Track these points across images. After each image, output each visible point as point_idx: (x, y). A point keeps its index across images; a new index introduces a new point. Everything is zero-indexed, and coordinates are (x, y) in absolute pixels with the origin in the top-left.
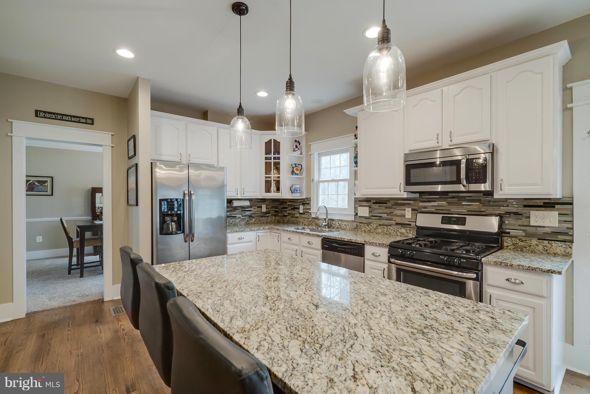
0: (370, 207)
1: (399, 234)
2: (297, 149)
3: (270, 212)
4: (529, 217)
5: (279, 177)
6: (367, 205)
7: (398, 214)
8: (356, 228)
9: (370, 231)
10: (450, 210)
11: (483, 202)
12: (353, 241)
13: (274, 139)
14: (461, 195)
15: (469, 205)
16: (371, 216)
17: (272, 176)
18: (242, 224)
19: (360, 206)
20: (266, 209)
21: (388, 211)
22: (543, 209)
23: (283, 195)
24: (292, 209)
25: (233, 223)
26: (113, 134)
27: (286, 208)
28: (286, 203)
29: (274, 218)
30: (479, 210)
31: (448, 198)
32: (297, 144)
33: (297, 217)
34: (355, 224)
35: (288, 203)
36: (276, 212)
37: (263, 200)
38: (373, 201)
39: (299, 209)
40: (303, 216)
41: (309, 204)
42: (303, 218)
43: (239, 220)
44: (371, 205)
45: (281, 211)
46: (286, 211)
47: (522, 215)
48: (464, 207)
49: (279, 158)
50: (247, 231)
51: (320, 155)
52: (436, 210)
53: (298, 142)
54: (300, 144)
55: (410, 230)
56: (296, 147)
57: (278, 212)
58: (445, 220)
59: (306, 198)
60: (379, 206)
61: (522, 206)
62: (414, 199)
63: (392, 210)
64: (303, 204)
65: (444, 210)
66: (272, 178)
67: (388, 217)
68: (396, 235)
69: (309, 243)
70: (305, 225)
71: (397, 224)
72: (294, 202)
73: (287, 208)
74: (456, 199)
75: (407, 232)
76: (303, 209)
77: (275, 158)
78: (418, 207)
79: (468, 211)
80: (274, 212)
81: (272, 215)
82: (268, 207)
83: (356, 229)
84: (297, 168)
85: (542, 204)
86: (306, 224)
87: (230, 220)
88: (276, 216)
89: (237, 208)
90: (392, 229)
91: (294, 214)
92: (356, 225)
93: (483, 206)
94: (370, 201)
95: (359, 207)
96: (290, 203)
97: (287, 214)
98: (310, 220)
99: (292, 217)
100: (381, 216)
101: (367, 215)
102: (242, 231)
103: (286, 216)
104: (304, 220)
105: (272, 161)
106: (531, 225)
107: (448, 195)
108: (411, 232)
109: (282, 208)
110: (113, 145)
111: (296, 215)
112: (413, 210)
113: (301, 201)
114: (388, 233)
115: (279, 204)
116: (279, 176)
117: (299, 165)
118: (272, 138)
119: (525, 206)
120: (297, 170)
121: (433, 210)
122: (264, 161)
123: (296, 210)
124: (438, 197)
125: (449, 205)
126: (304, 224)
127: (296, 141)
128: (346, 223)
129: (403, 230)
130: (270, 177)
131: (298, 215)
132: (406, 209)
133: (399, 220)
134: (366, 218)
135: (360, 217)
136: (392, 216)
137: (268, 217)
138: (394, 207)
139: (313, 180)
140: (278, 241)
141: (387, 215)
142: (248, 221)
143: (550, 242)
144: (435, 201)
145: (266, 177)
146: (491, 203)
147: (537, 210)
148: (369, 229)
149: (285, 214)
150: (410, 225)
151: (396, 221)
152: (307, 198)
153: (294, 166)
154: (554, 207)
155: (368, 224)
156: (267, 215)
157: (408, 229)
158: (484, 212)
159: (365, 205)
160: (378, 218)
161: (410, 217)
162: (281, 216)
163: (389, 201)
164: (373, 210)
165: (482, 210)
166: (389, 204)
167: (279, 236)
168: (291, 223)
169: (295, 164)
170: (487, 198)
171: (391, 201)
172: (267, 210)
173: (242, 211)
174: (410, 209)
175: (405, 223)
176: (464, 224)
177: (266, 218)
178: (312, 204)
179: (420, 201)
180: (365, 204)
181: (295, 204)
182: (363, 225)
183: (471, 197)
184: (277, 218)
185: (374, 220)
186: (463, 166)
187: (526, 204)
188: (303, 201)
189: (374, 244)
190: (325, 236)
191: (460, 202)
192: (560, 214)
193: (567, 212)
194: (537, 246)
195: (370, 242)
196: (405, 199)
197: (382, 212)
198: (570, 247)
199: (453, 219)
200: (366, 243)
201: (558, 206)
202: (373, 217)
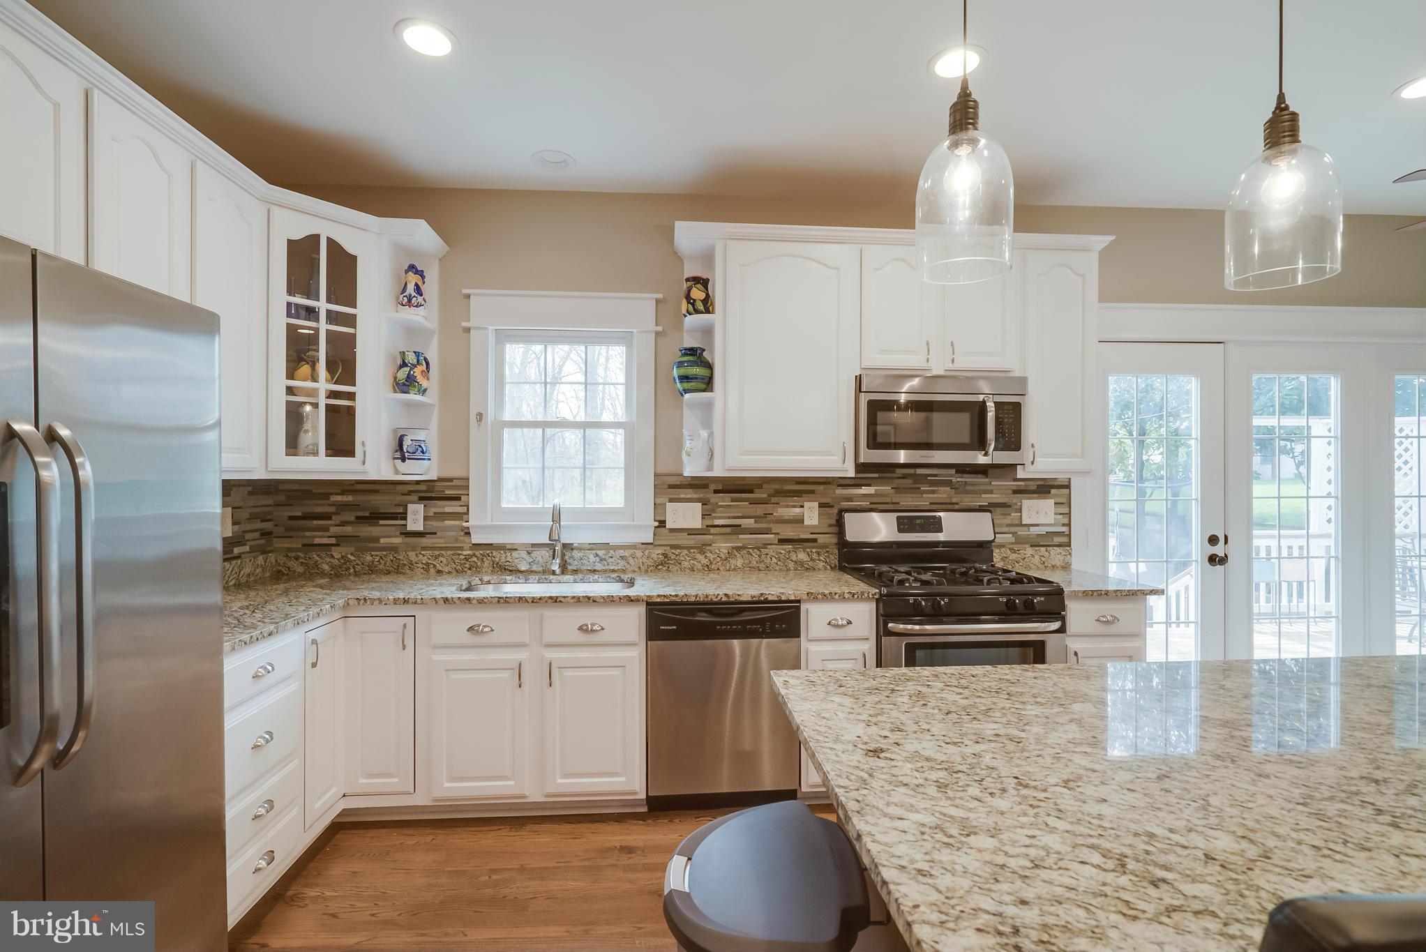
0: (705, 503)
1: (791, 565)
2: (420, 299)
3: (248, 536)
4: (1020, 511)
5: (350, 396)
6: (695, 496)
7: (786, 518)
8: (662, 564)
9: (708, 568)
10: (898, 503)
11: (957, 486)
12: (770, 598)
13: (328, 238)
14: (919, 471)
15: (934, 492)
16: (707, 526)
17: (320, 385)
19: (671, 500)
20: (233, 524)
21: (760, 510)
22: (1036, 495)
23: (368, 466)
24: (358, 518)
27: (327, 517)
28: (326, 496)
29: (258, 559)
30: (948, 501)
31: (895, 478)
32: (419, 281)
33: (394, 549)
34: (659, 552)
35: (337, 498)
36: (265, 534)
38: (713, 487)
39: (405, 518)
40: (426, 541)
41: (458, 498)
42: (424, 548)
44: (708, 496)
45: (289, 530)
46: (326, 529)
47: (1010, 506)
48: (924, 495)
49: (351, 321)
50: (283, 632)
51: (503, 337)
52: (871, 503)
53: (422, 275)
55: (818, 553)
56: (418, 290)
57: (271, 533)
58: (904, 525)
59: (441, 480)
60: (732, 500)
61: (1011, 492)
62: (824, 480)
63: (768, 508)
64: (426, 500)
65: (887, 503)
66: (323, 394)
67: (757, 526)
68: (784, 568)
69: (583, 629)
70: (439, 572)
71: (782, 541)
72: (375, 492)
73: (330, 518)
74: (910, 481)
75: (812, 559)
76: (426, 518)
77: (333, 317)
78: (833, 498)
79: (931, 504)
80: (257, 535)
81: (253, 550)
82: (239, 515)
84: (423, 368)
85: (1035, 488)
86: (446, 569)
88: (265, 551)
90: (774, 554)
91: (374, 539)
92: (663, 554)
93: (956, 493)
94: (705, 486)
95: (668, 504)
96: (348, 498)
97: (332, 541)
98: (465, 553)
99: (363, 550)
100: (740, 526)
101: (697, 523)
102: (270, 635)
103: (326, 547)
104: (437, 557)
105: (323, 326)
106: (1023, 523)
107: (894, 472)
108: (821, 558)
109: (291, 518)
111: (382, 541)
112: (821, 506)
113: (411, 488)
114: (762, 566)
115: (277, 505)
116: (349, 389)
117: (424, 357)
118: (326, 231)
119: (1015, 492)
120: (425, 375)
121: (865, 504)
123: (381, 522)
124: (877, 475)
125: (896, 493)
126: (432, 571)
127: (412, 268)
128: (627, 553)
129: (802, 556)
130: (311, 393)
131: (398, 540)
132: (806, 504)
133: (789, 532)
134: (691, 532)
135: (672, 530)
136: (770, 522)
137: (240, 556)
138: (774, 500)
139: (480, 416)
140: (405, 647)
141: (756, 522)
143: (1049, 548)
144: (870, 485)
145: (291, 390)
146: (968, 488)
147: (1030, 499)
148: (705, 561)
149: (320, 541)
150: (815, 540)
151: (778, 534)
152: (446, 479)
153: (412, 359)
154: (1050, 492)
155: (702, 549)
156: (238, 551)
157: (814, 550)
158: (957, 504)
159: (689, 496)
160: (728, 530)
161: (815, 522)
162: (293, 549)
163: (760, 486)
164: (714, 511)
165: (954, 500)
166: (761, 495)
167: (405, 626)
168: (357, 573)
169: (417, 354)
170: (961, 477)
171: (764, 486)
172: (237, 527)
174: (816, 504)
175: (802, 536)
176: (940, 530)
177: (234, 562)
178: (474, 498)
179: (839, 486)
180: (690, 494)
181: (377, 499)
182: (685, 552)
183: (936, 475)
184: (272, 558)
185: (716, 537)
186: (991, 415)
187: (1015, 488)
188: (423, 487)
189: (837, 597)
190: (664, 596)
191: (917, 486)
192: (1055, 503)
193: (1064, 500)
194: (1033, 556)
195: (827, 592)
196: (803, 480)
197: (740, 515)
198: (1070, 554)
199: (918, 521)
200: (812, 597)
201: (1053, 491)
202: (713, 530)
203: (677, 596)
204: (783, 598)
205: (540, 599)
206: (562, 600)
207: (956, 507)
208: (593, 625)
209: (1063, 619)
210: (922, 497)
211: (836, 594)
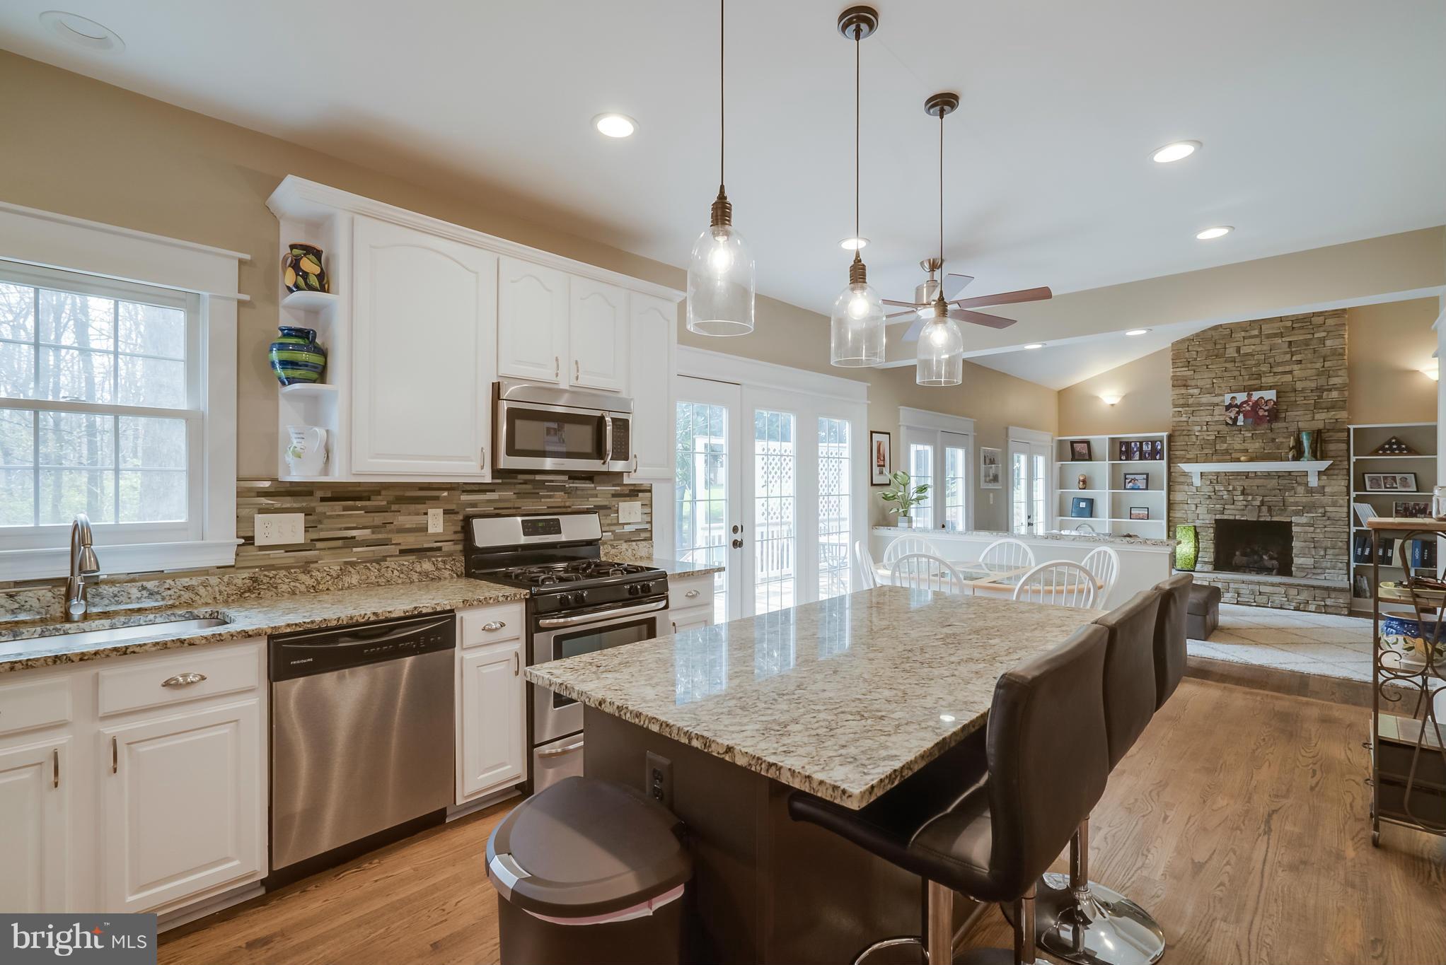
0: (308, 513)
1: (415, 577)
4: (617, 512)
6: (295, 505)
7: (408, 526)
8: (249, 591)
9: (315, 589)
10: (520, 508)
11: (569, 491)
12: (424, 611)
14: (538, 477)
15: (550, 497)
16: (312, 540)
19: (263, 511)
21: (378, 519)
22: (628, 498)
30: (562, 504)
31: (517, 483)
34: (246, 575)
38: (319, 494)
44: (313, 504)
47: (610, 508)
48: (543, 500)
52: (495, 509)
55: (444, 562)
58: (529, 529)
60: (345, 509)
61: (610, 496)
62: (449, 486)
63: (388, 517)
65: (510, 508)
67: (375, 536)
68: (408, 581)
69: (171, 684)
71: (403, 552)
74: (529, 487)
75: (438, 569)
78: (458, 504)
79: (548, 507)
83: (252, 591)
85: (627, 492)
90: (396, 567)
92: (251, 578)
93: (569, 498)
94: (311, 493)
95: (256, 515)
100: (353, 538)
101: (299, 537)
106: (620, 522)
107: (516, 478)
108: (447, 566)
112: (446, 512)
119: (614, 496)
121: (490, 509)
124: (500, 481)
128: (194, 582)
129: (427, 566)
132: (430, 511)
133: (410, 541)
134: (291, 548)
135: (262, 548)
136: (391, 531)
138: (394, 507)
141: (373, 533)
143: (639, 543)
144: (493, 491)
146: (579, 492)
147: (625, 501)
148: (311, 582)
150: (439, 549)
151: (400, 544)
154: (637, 495)
155: (306, 567)
157: (440, 559)
158: (569, 507)
159: (288, 505)
160: (340, 543)
161: (440, 529)
163: (378, 493)
164: (320, 522)
165: (567, 504)
166: (379, 502)
170: (573, 483)
171: (383, 493)
174: (441, 511)
175: (426, 546)
176: (559, 532)
179: (463, 491)
180: (288, 502)
182: (283, 573)
183: (552, 481)
185: (322, 553)
186: (609, 428)
187: (613, 492)
189: (491, 601)
190: (296, 625)
191: (537, 491)
192: (642, 505)
193: (648, 503)
194: (627, 550)
195: (482, 598)
196: (425, 485)
197: (355, 525)
198: (652, 546)
199: (540, 524)
200: (468, 604)
201: (640, 495)
202: (319, 545)
203: (312, 622)
204: (439, 609)
205: (96, 653)
206: (137, 650)
207: (569, 510)
208: (184, 676)
209: (667, 598)
210: (541, 502)
211: (490, 598)
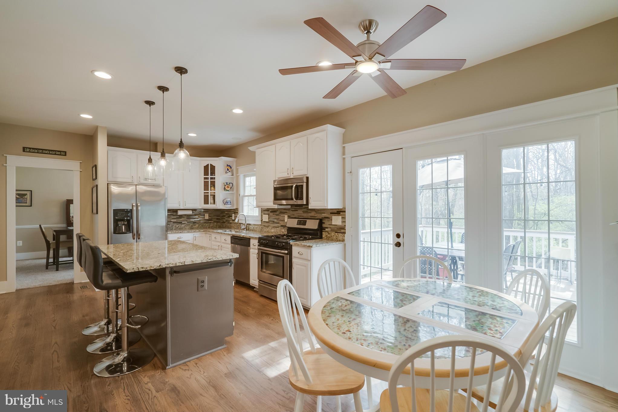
0: (269, 214)
2: (228, 171)
3: (213, 219)
4: (332, 220)
5: (215, 193)
6: (267, 213)
7: (282, 219)
9: (268, 232)
10: (301, 216)
12: (245, 237)
13: (210, 164)
17: (209, 191)
18: (187, 228)
19: (264, 214)
20: (209, 217)
21: (277, 217)
22: (337, 215)
23: (217, 206)
24: (228, 216)
25: (179, 227)
26: (81, 162)
27: (225, 216)
28: (224, 212)
29: (215, 224)
31: (303, 208)
32: (229, 168)
33: (231, 223)
34: (261, 227)
35: (226, 212)
36: (217, 219)
37: (206, 211)
38: (270, 211)
39: (232, 217)
40: (234, 222)
43: (184, 225)
45: (222, 218)
46: (225, 218)
47: (329, 218)
49: (214, 178)
50: (185, 233)
51: (245, 176)
53: (229, 166)
54: (231, 168)
56: (228, 170)
57: (220, 219)
58: (299, 223)
60: (273, 214)
61: (330, 213)
62: (289, 209)
63: (279, 217)
64: (234, 213)
66: (209, 193)
67: (277, 221)
69: (225, 239)
71: (281, 226)
72: (229, 211)
76: (234, 217)
77: (211, 178)
78: (290, 214)
80: (216, 219)
81: (214, 222)
82: (210, 215)
84: (228, 186)
85: (336, 212)
86: (236, 228)
87: (176, 225)
88: (217, 222)
89: (183, 216)
90: (278, 229)
91: (229, 221)
96: (227, 212)
97: (225, 221)
99: (228, 223)
100: (274, 221)
101: (267, 220)
102: (181, 232)
103: (224, 222)
104: (235, 225)
105: (209, 180)
106: (332, 224)
108: (285, 231)
109: (222, 216)
110: (81, 170)
111: (230, 221)
114: (276, 232)
116: (214, 191)
117: (230, 183)
118: (209, 163)
119: (331, 213)
120: (228, 187)
121: (295, 216)
122: (203, 180)
123: (230, 218)
125: (303, 213)
127: (228, 165)
128: (257, 227)
130: (208, 193)
132: (285, 216)
133: (282, 223)
134: (267, 222)
135: (264, 222)
136: (279, 220)
137: (211, 223)
138: (280, 214)
139: (241, 194)
140: (210, 240)
141: (277, 220)
142: (192, 226)
143: (339, 234)
144: (297, 211)
145: (205, 193)
147: (335, 216)
148: (268, 230)
149: (224, 221)
150: (286, 226)
152: (236, 209)
153: (226, 184)
155: (267, 226)
156: (210, 222)
157: (285, 228)
158: (316, 217)
159: (266, 213)
160: (272, 222)
161: (287, 221)
162: (222, 222)
163: (278, 211)
165: (316, 216)
166: (277, 213)
167: (210, 236)
168: (227, 228)
169: (227, 183)
172: (210, 217)
173: (187, 218)
174: (287, 216)
176: (305, 225)
177: (208, 224)
180: (266, 212)
181: (230, 213)
182: (265, 226)
184: (219, 224)
185: (270, 224)
187: (331, 212)
188: (234, 210)
189: (254, 238)
191: (307, 211)
192: (342, 217)
193: (344, 216)
194: (334, 236)
196: (285, 209)
197: (274, 218)
198: (344, 236)
199: (302, 222)
201: (341, 213)
202: (270, 222)
206: (223, 233)
207: (316, 218)
